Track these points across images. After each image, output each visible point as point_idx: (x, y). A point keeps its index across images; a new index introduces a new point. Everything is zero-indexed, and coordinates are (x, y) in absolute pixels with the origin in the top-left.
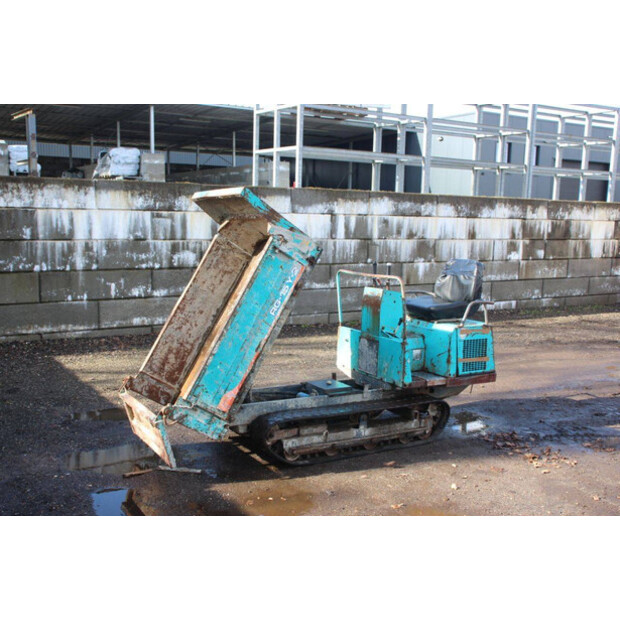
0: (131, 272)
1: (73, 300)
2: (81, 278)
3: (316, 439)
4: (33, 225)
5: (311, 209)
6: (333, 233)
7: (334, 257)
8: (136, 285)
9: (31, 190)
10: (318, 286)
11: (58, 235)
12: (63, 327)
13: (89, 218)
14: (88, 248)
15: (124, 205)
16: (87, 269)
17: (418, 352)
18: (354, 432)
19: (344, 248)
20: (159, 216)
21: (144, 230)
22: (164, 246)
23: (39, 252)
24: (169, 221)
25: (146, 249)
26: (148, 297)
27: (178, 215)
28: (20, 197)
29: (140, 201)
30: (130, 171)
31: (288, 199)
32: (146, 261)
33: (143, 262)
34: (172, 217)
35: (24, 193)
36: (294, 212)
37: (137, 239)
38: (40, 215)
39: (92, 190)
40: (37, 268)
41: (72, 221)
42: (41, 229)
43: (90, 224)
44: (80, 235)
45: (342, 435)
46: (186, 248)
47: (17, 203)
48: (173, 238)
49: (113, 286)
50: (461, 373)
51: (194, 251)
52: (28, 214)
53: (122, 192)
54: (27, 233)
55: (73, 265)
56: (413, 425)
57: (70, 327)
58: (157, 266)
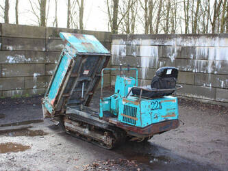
1: (206, 86)
2: (210, 77)
4: (194, 53)
9: (195, 39)
11: (203, 58)
12: (201, 97)
13: (215, 51)
14: (214, 64)
16: (212, 73)
23: (195, 65)
28: (191, 42)
35: (193, 40)
38: (197, 49)
39: (218, 38)
40: (194, 71)
41: (208, 52)
42: (197, 54)
43: (215, 53)
44: (211, 58)
47: (190, 45)
49: (223, 82)
50: (122, 121)
52: (193, 48)
54: (192, 56)
55: (207, 71)
57: (204, 97)
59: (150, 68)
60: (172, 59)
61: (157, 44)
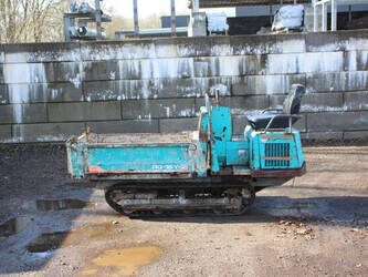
0: (181, 100)
2: (147, 104)
3: (144, 202)
4: (116, 70)
5: (323, 49)
6: (345, 65)
7: (346, 86)
8: (184, 109)
9: (115, 48)
10: (332, 109)
11: (132, 76)
13: (151, 65)
14: (151, 84)
15: (174, 55)
16: (151, 98)
17: (243, 151)
18: (174, 201)
19: (356, 78)
20: (199, 60)
21: (188, 71)
22: (203, 81)
23: (121, 88)
24: (206, 64)
25: (190, 84)
26: (193, 117)
27: (213, 59)
28: (108, 54)
29: (185, 51)
30: (296, 23)
31: (303, 42)
32: (190, 92)
33: (188, 93)
34: (209, 61)
35: (111, 51)
36: (308, 51)
37: (184, 77)
38: (121, 64)
39: (153, 46)
40: (119, 98)
41: (140, 67)
42: (121, 72)
43: (152, 68)
44: (146, 76)
45: (164, 201)
46: (219, 82)
47: (107, 57)
48: (210, 75)
49: (168, 109)
50: (263, 167)
51: (226, 84)
52: (113, 63)
53: (173, 46)
54: (113, 75)
55: (141, 95)
56: (224, 201)
58: (198, 95)
59: (30, 103)
60: (77, 82)
61: (42, 59)
